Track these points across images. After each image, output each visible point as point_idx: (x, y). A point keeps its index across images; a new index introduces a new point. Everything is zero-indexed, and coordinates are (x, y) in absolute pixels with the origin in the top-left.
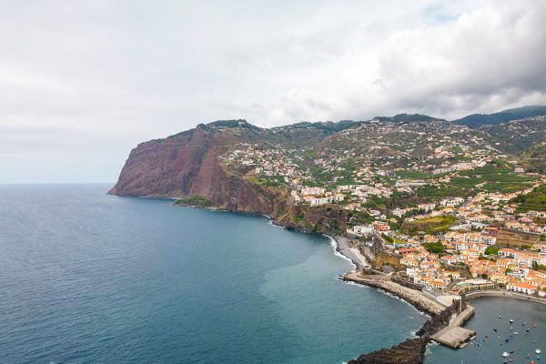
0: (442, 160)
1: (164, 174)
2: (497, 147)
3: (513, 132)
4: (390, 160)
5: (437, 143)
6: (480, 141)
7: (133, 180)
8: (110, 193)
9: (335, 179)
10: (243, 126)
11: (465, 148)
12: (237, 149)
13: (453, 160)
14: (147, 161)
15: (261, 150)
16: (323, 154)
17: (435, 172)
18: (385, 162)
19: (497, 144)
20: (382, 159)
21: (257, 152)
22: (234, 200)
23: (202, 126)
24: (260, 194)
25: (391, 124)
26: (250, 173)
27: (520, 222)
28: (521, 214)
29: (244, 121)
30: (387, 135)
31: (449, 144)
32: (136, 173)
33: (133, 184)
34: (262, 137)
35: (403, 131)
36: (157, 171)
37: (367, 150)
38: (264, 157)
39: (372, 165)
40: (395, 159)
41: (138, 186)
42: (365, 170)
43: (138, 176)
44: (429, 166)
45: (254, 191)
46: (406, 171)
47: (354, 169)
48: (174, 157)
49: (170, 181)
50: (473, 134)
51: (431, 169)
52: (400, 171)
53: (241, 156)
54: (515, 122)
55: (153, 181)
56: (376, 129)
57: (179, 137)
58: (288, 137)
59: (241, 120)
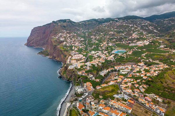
0: (134, 39)
1: (41, 39)
2: (158, 31)
3: (165, 24)
4: (115, 39)
5: (135, 31)
6: (152, 28)
7: (31, 41)
8: (25, 45)
9: (93, 46)
10: (68, 22)
11: (144, 33)
12: (60, 33)
13: (138, 40)
14: (36, 34)
15: (69, 33)
16: (94, 34)
17: (131, 45)
18: (113, 39)
19: (159, 29)
20: (112, 38)
21: (67, 34)
22: (55, 55)
23: (54, 22)
24: (62, 54)
25: (121, 21)
26: (61, 44)
27: (145, 100)
28: (147, 94)
29: (70, 20)
30: (119, 26)
31: (139, 31)
32: (33, 38)
33: (31, 42)
34: (75, 26)
35: (125, 24)
36: (39, 38)
37: (108, 34)
38: (69, 37)
39: (108, 41)
40: (117, 38)
41: (33, 43)
42: (104, 43)
43: (33, 39)
44: (129, 42)
45: (60, 53)
46: (120, 43)
47: (101, 42)
48: (44, 33)
49: (43, 42)
50: (150, 25)
51: (130, 43)
52: (118, 43)
53: (61, 36)
54: (167, 19)
55: (38, 41)
56: (115, 23)
57: (46, 26)
58: (85, 25)
59: (68, 20)
